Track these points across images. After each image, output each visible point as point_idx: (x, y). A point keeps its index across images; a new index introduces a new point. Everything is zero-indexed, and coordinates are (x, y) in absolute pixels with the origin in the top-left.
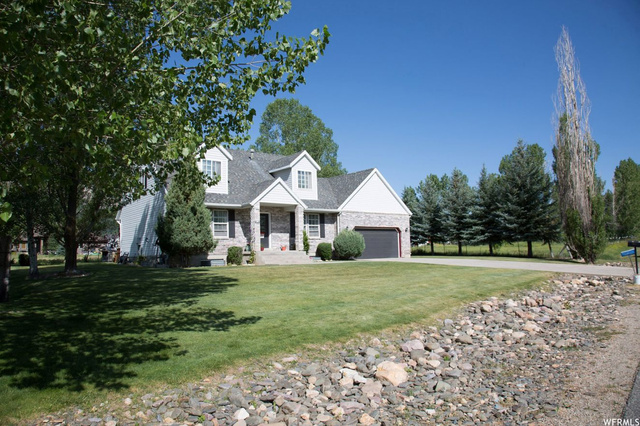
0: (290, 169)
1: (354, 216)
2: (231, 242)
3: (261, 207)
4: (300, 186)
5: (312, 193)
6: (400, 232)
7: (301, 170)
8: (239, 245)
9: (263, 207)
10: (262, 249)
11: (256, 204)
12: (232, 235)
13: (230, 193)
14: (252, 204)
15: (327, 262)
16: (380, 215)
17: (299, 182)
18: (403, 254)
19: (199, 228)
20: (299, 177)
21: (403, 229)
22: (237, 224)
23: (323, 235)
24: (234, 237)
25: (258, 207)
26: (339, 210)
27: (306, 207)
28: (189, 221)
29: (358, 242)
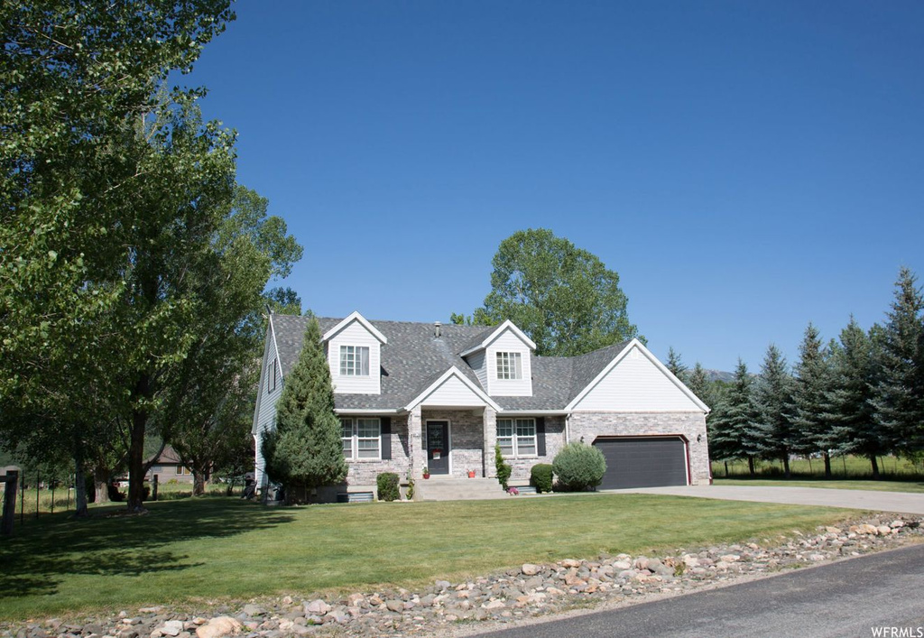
0: (483, 351)
1: (595, 418)
2: (386, 467)
3: (422, 411)
4: (500, 376)
5: (521, 386)
6: (687, 442)
7: (502, 351)
8: (396, 470)
9: (427, 412)
10: (426, 476)
11: (414, 408)
12: (387, 455)
13: (384, 392)
14: (408, 408)
15: (544, 494)
16: (646, 416)
17: (499, 369)
18: (694, 480)
19: (317, 448)
20: (499, 362)
21: (691, 436)
22: (395, 438)
23: (542, 452)
24: (390, 458)
25: (419, 413)
26: (567, 410)
27: (501, 410)
28: (302, 436)
29: (591, 463)
